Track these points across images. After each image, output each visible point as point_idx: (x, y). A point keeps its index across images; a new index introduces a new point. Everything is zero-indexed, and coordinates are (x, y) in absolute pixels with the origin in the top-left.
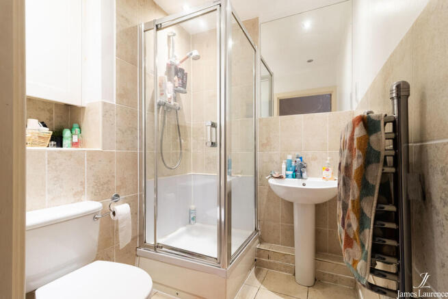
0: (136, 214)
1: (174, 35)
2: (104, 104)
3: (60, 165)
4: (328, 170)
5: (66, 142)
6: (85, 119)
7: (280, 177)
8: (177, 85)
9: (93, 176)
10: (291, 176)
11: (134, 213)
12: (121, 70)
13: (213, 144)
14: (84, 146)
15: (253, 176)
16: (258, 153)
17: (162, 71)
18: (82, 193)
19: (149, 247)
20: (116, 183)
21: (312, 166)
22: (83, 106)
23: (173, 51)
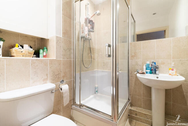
0: (71, 89)
1: (88, 4)
2: (57, 37)
3: (37, 66)
4: (173, 70)
5: (41, 55)
6: (49, 45)
7: (143, 73)
8: (89, 28)
9: (52, 71)
10: (149, 73)
11: (70, 89)
12: (65, 21)
13: (109, 56)
14: (49, 57)
15: (127, 72)
16: (130, 60)
17: (83, 22)
18: (47, 79)
19: (77, 105)
20: (62, 74)
21: (161, 67)
22: (48, 38)
23: (88, 12)
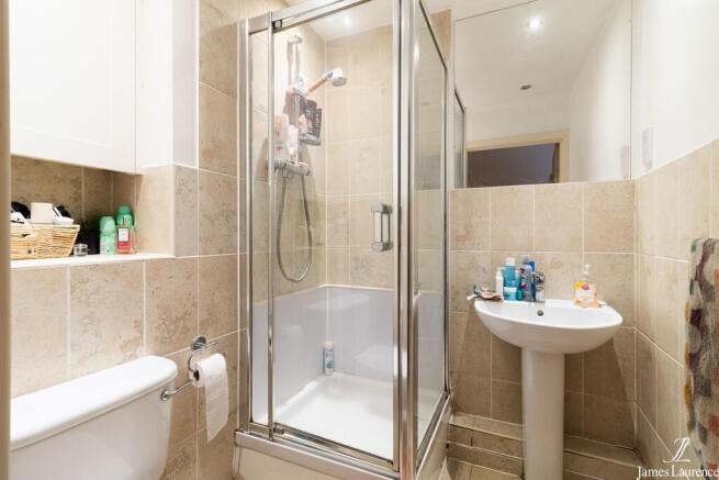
0: (235, 368)
1: (300, 41)
2: (179, 169)
3: (96, 292)
4: (586, 288)
5: (106, 241)
6: (141, 197)
7: (496, 299)
8: (304, 130)
9: (158, 307)
10: (513, 296)
11: (231, 368)
12: (208, 106)
13: (387, 246)
14: (141, 249)
15: (441, 292)
16: (449, 252)
18: (137, 342)
19: (258, 429)
20: (200, 315)
21: (553, 279)
22: (138, 172)
23: (298, 70)
